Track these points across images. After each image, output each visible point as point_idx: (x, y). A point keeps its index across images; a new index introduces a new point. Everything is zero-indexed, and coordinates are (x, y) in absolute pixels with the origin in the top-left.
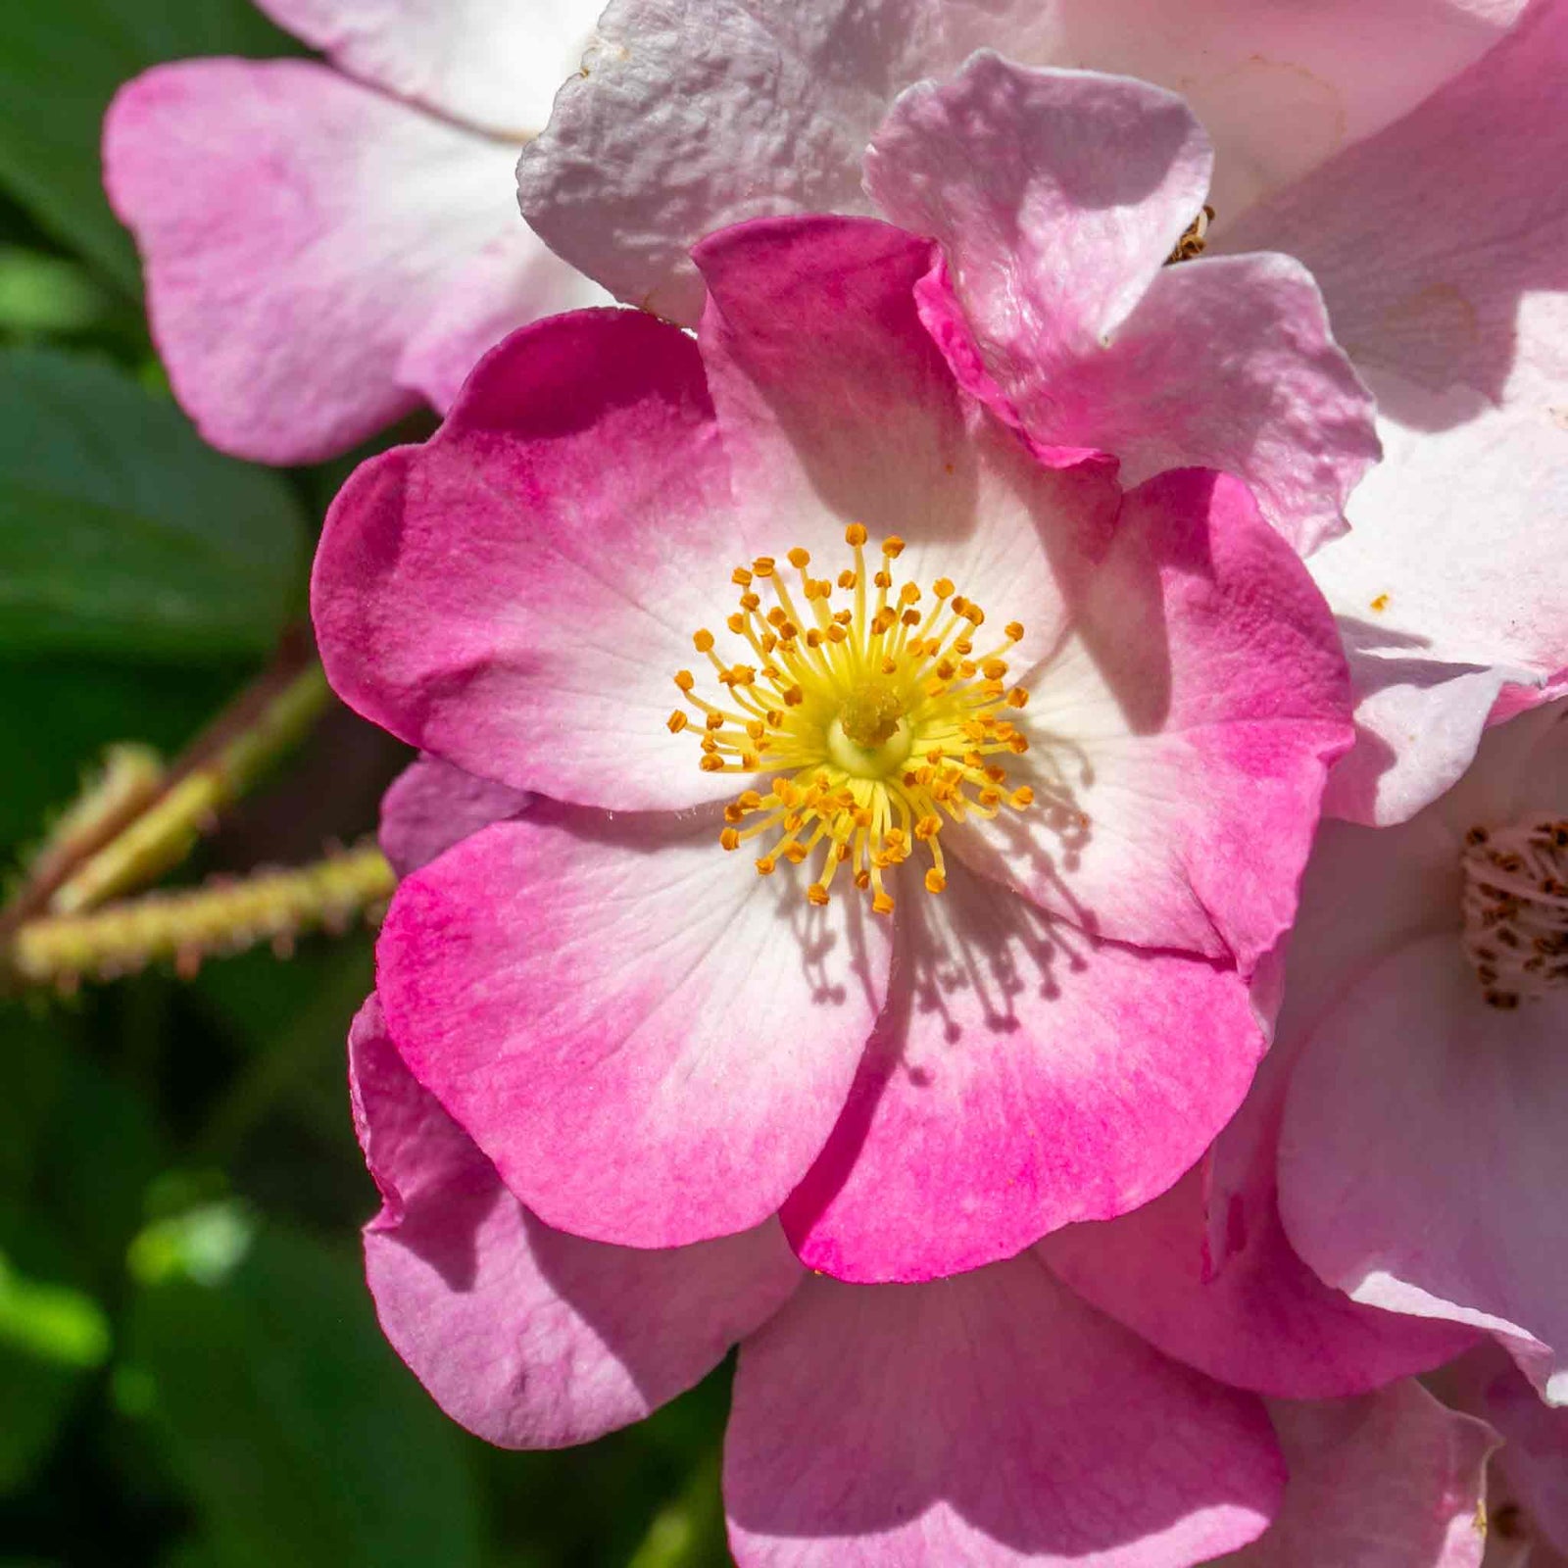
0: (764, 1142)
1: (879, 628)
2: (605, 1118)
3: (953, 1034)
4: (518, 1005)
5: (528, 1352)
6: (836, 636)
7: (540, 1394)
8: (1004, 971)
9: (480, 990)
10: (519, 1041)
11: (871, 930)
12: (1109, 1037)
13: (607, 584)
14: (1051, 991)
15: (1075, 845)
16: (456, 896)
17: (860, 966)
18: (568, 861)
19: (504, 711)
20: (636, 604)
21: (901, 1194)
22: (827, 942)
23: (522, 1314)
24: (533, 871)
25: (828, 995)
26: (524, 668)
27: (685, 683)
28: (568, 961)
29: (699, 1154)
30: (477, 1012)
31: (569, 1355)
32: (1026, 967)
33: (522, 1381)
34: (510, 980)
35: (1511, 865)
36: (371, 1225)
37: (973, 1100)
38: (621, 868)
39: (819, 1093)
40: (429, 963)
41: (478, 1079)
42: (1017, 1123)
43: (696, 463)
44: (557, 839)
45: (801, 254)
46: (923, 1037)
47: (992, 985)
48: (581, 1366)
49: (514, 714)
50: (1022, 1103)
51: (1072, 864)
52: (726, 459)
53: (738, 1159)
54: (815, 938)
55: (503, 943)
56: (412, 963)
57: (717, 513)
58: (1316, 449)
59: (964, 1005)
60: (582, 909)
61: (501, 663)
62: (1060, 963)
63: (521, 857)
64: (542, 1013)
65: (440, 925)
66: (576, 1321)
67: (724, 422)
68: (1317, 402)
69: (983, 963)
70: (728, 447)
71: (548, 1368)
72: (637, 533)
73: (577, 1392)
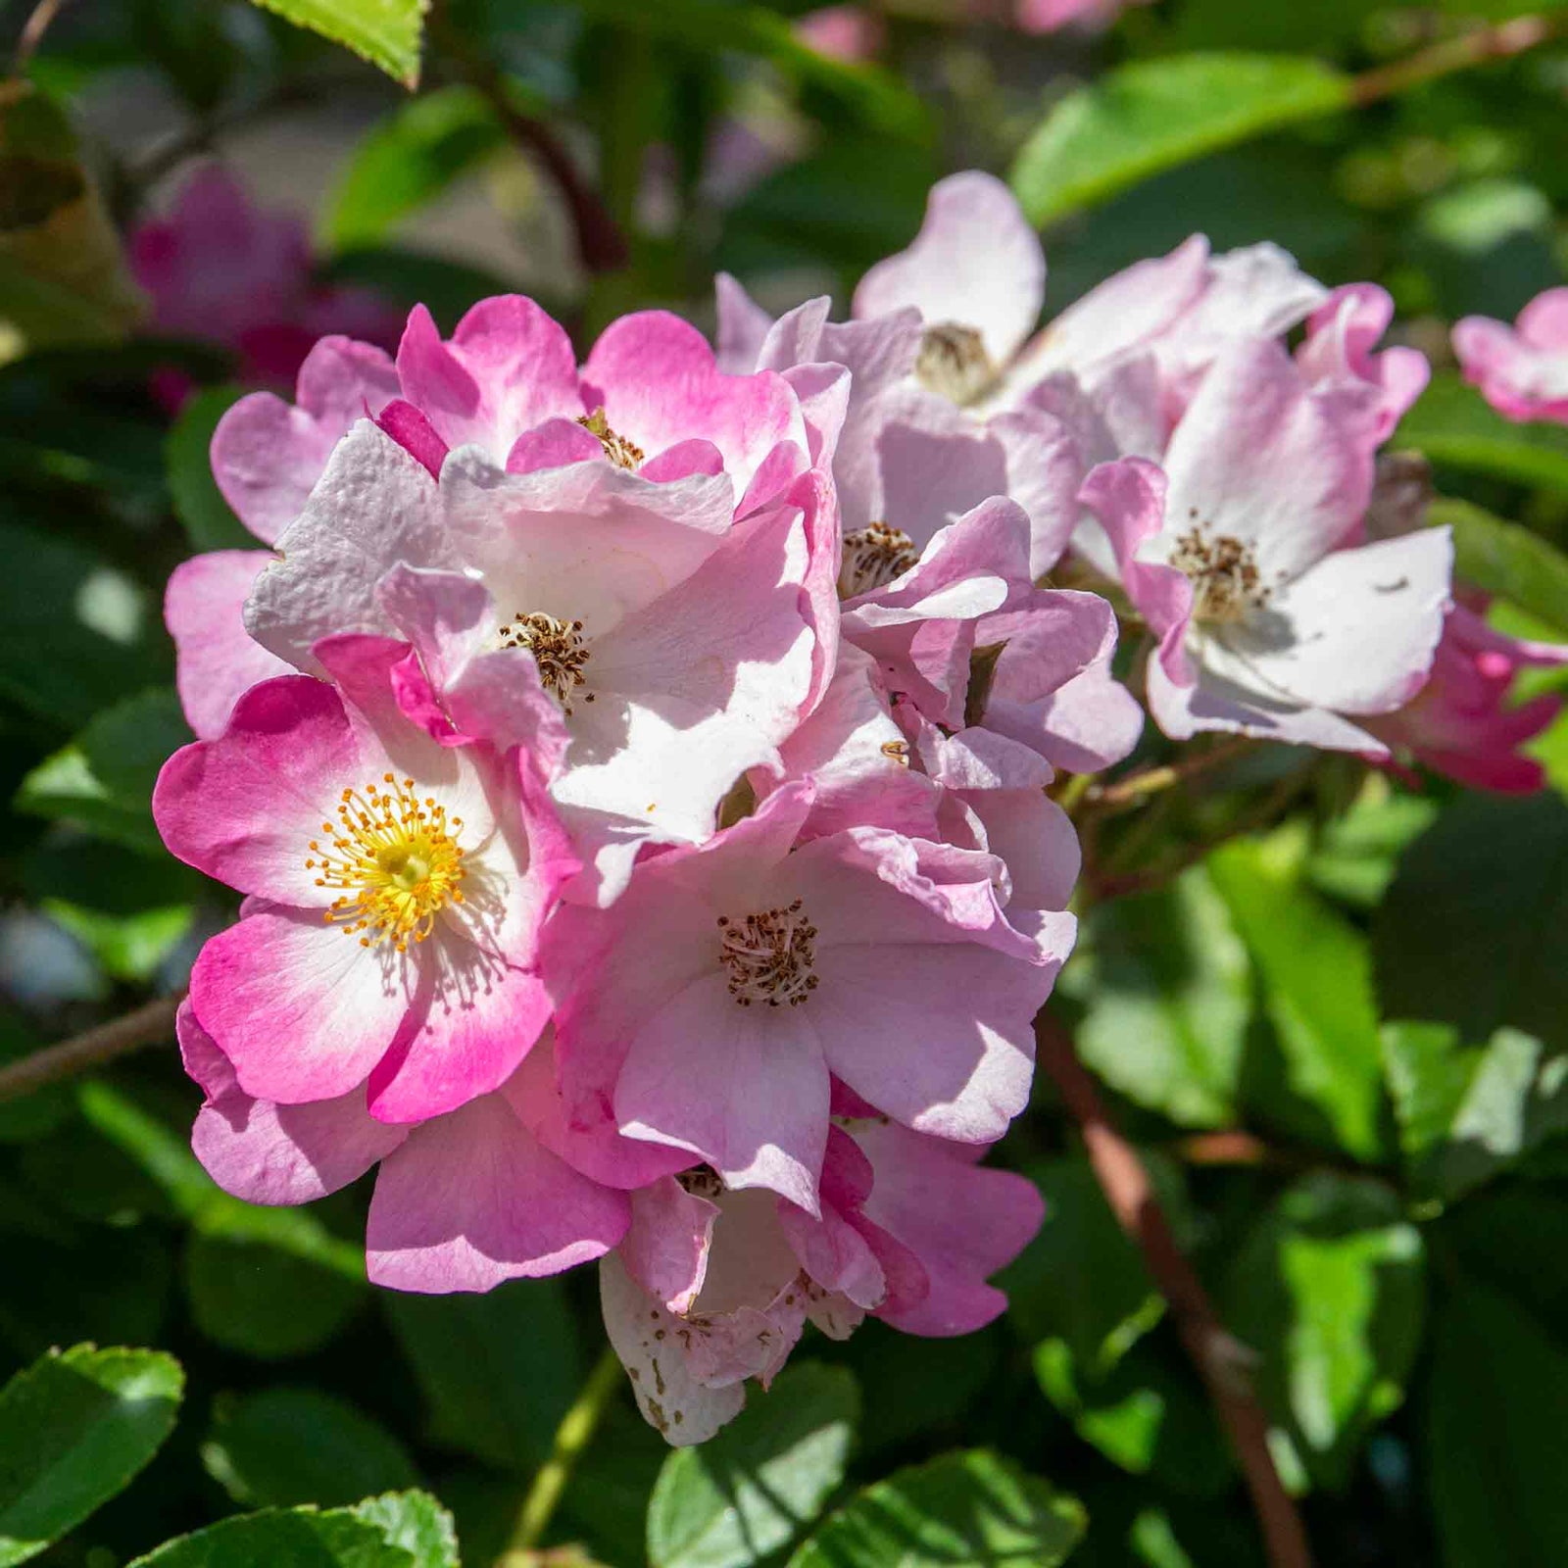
0: (355, 1058)
1: (405, 821)
2: (291, 1047)
3: (448, 1011)
4: (257, 998)
5: (269, 1163)
6: (389, 825)
7: (272, 1181)
8: (471, 981)
9: (241, 991)
10: (258, 1013)
11: (410, 962)
12: (509, 1011)
13: (307, 803)
14: (489, 991)
15: (499, 922)
16: (234, 948)
17: (404, 979)
18: (288, 931)
19: (255, 862)
20: (320, 812)
21: (417, 1083)
22: (393, 968)
23: (271, 1145)
24: (272, 936)
25: (390, 992)
26: (265, 843)
27: (314, 847)
28: (283, 978)
29: (325, 1064)
30: (240, 1000)
31: (293, 1165)
32: (480, 980)
33: (264, 1175)
34: (256, 986)
35: (732, 934)
36: (205, 1104)
37: (453, 1041)
38: (310, 935)
39: (382, 1035)
40: (217, 979)
41: (235, 1031)
42: (469, 1051)
43: (346, 746)
44: (283, 921)
45: (352, 650)
46: (435, 1013)
47: (466, 989)
48: (298, 1170)
49: (260, 863)
50: (472, 1042)
51: (497, 931)
52: (356, 745)
53: (342, 1066)
54: (388, 967)
55: (255, 971)
56: (208, 978)
57: (356, 769)
58: (553, 734)
59: (453, 998)
60: (292, 954)
61: (252, 840)
62: (494, 976)
63: (266, 929)
64: (269, 1001)
65: (224, 961)
66: (298, 1151)
67: (353, 728)
68: (548, 714)
69: (463, 978)
70: (356, 739)
71: (280, 1170)
72: (321, 779)
73: (294, 1182)
